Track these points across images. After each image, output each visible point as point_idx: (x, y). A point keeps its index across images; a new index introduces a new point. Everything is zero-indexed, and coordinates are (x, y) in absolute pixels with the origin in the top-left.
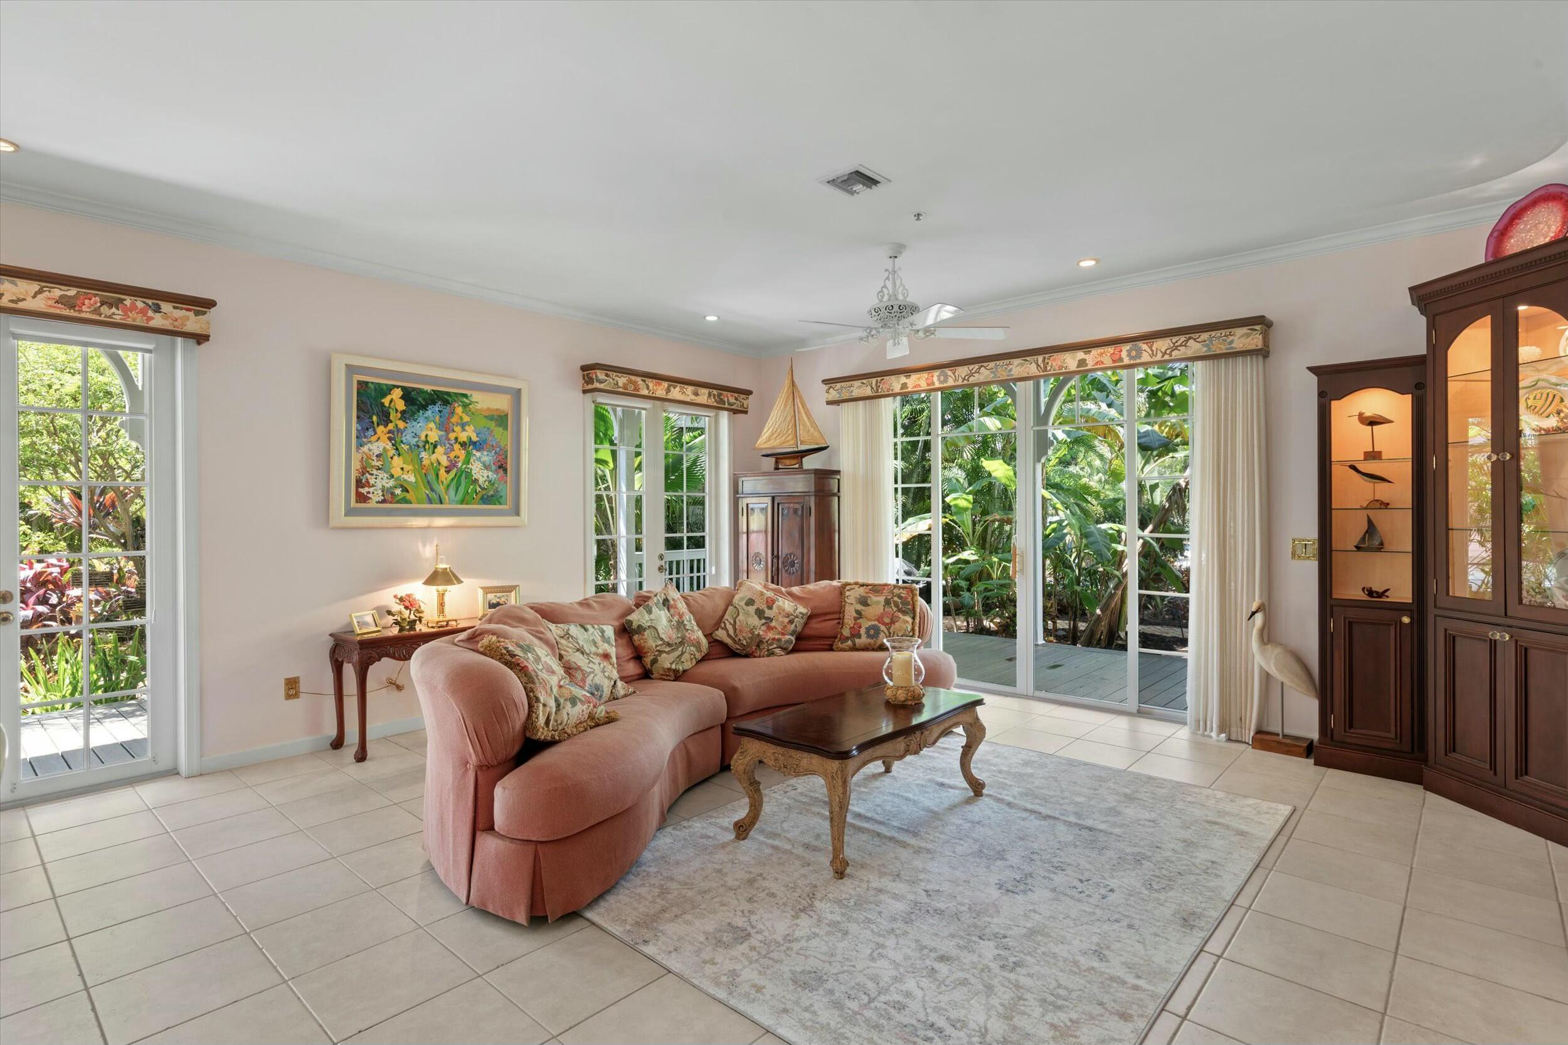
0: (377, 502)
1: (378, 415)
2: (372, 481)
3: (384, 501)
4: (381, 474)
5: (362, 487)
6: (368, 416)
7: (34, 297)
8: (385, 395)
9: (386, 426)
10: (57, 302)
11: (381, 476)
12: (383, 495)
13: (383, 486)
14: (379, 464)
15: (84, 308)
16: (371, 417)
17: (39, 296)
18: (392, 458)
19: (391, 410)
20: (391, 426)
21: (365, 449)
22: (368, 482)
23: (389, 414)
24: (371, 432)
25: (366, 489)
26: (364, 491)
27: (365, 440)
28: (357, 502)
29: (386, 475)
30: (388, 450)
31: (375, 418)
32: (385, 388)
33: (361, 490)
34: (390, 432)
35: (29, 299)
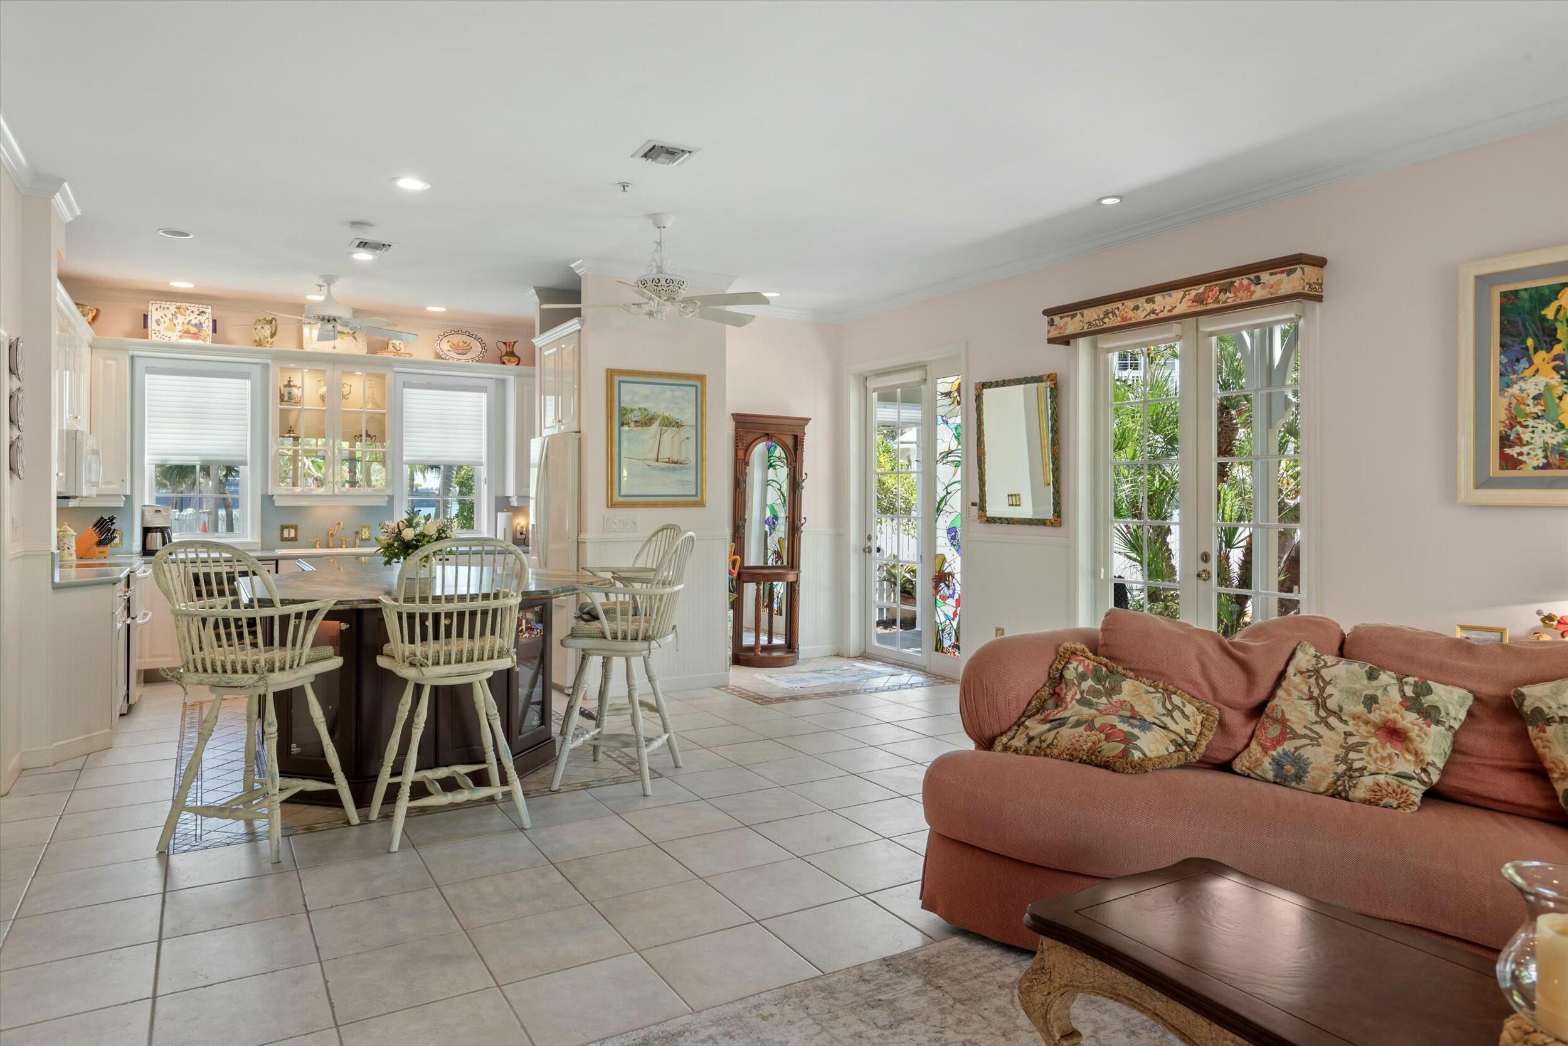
0: (1535, 468)
1: (1535, 336)
2: (1526, 437)
3: (1546, 466)
4: (1542, 425)
5: (1510, 447)
6: (1519, 340)
7: (1180, 303)
8: (1548, 303)
9: (1548, 351)
10: (1193, 302)
11: (1541, 427)
12: (1546, 457)
13: (1546, 443)
14: (1537, 410)
15: (1210, 301)
16: (1524, 342)
17: (1184, 301)
18: (1560, 398)
19: (1558, 325)
20: (1558, 349)
21: (1515, 389)
22: (1519, 439)
23: (1556, 330)
24: (1524, 363)
25: (1517, 449)
26: (1513, 452)
27: (1514, 377)
28: (1502, 468)
29: (1550, 426)
30: (1554, 387)
31: (1530, 342)
32: (1547, 291)
33: (1508, 451)
34: (1556, 358)
35: (1178, 305)
